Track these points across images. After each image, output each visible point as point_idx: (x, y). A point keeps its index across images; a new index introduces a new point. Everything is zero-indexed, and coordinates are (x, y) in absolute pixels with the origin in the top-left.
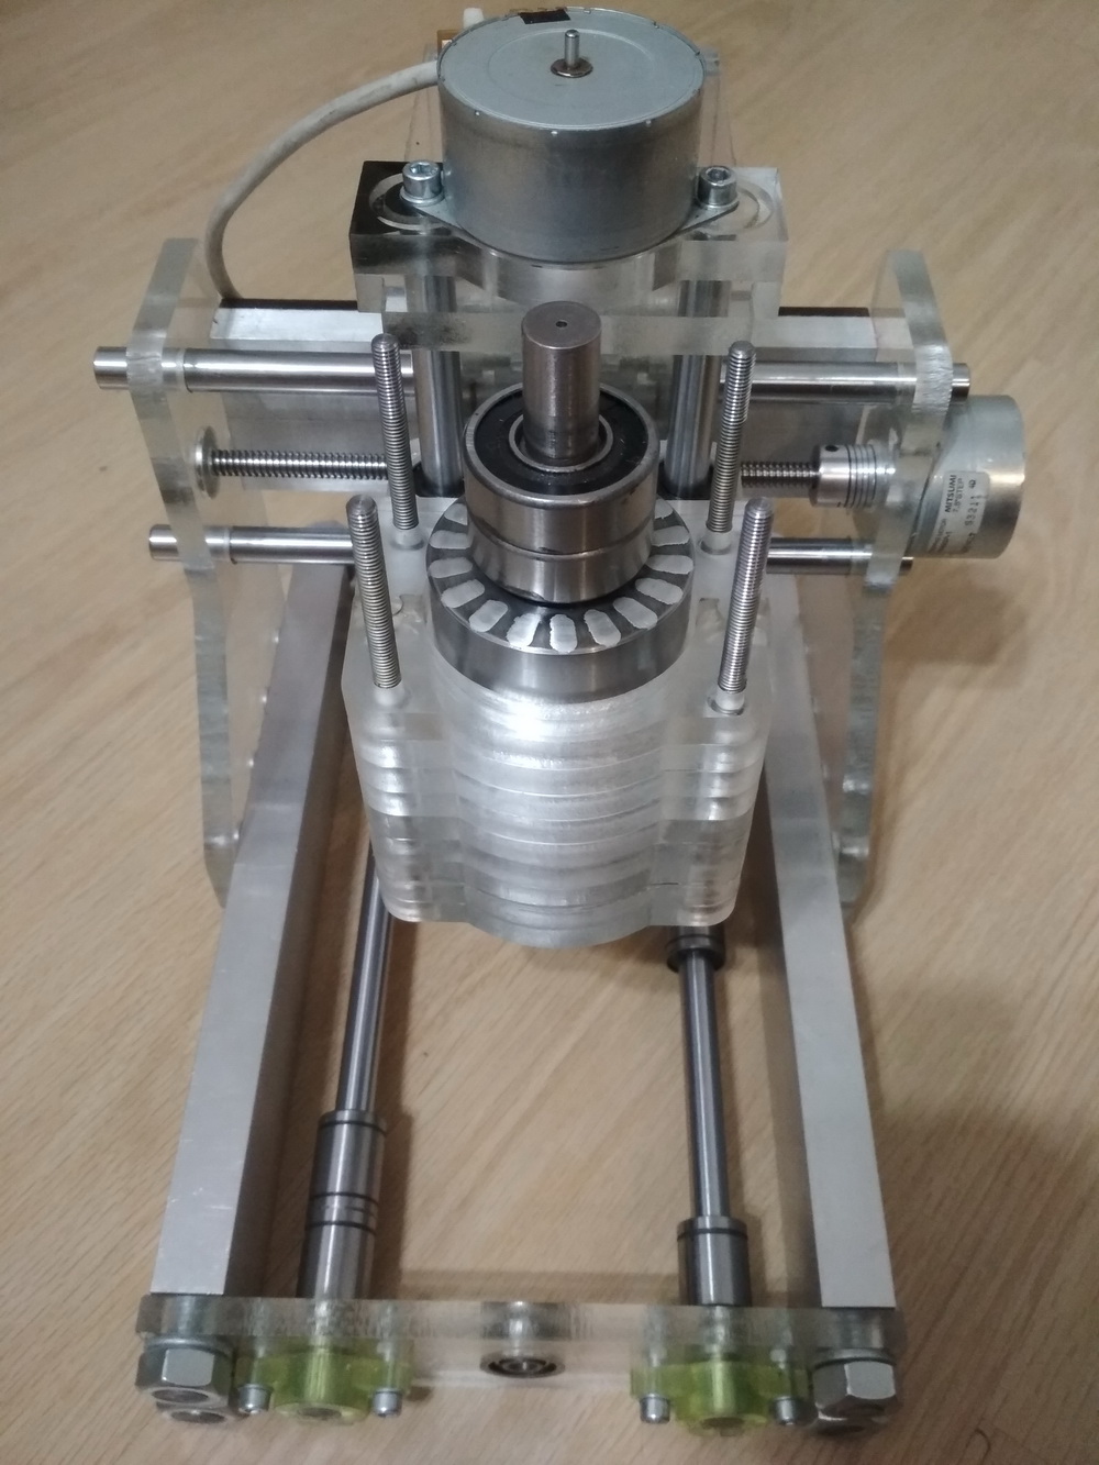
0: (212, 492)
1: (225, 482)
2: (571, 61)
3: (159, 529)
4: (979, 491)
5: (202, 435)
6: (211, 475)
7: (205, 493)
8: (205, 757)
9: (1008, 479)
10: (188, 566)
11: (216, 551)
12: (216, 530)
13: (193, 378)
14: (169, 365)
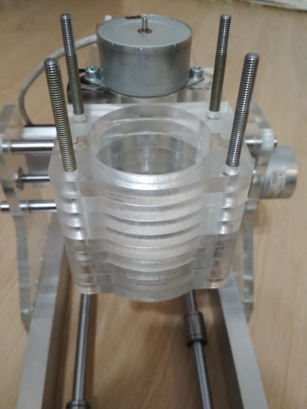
0: (21, 188)
1: (26, 185)
2: (145, 28)
3: (4, 203)
4: (283, 176)
5: (17, 169)
6: (21, 182)
7: (19, 189)
8: (20, 281)
9: (293, 172)
10: (14, 214)
11: (23, 209)
12: (23, 202)
13: (14, 150)
14: (5, 146)
